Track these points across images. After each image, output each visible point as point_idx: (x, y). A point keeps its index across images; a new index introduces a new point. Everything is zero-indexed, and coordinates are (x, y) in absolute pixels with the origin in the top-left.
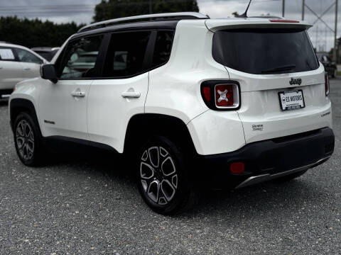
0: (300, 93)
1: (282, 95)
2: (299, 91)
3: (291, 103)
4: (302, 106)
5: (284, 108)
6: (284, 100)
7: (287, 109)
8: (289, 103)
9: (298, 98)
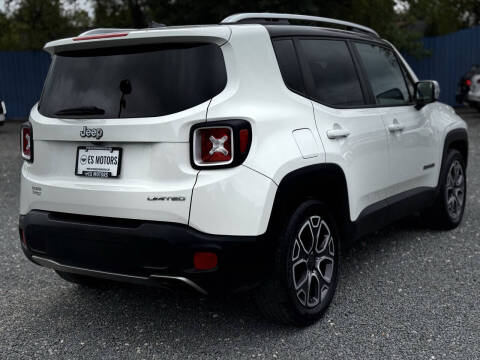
0: (116, 154)
1: (82, 152)
2: (114, 149)
3: (95, 166)
4: (115, 174)
5: (80, 172)
6: (84, 160)
7: (84, 174)
8: (91, 166)
9: (110, 160)
